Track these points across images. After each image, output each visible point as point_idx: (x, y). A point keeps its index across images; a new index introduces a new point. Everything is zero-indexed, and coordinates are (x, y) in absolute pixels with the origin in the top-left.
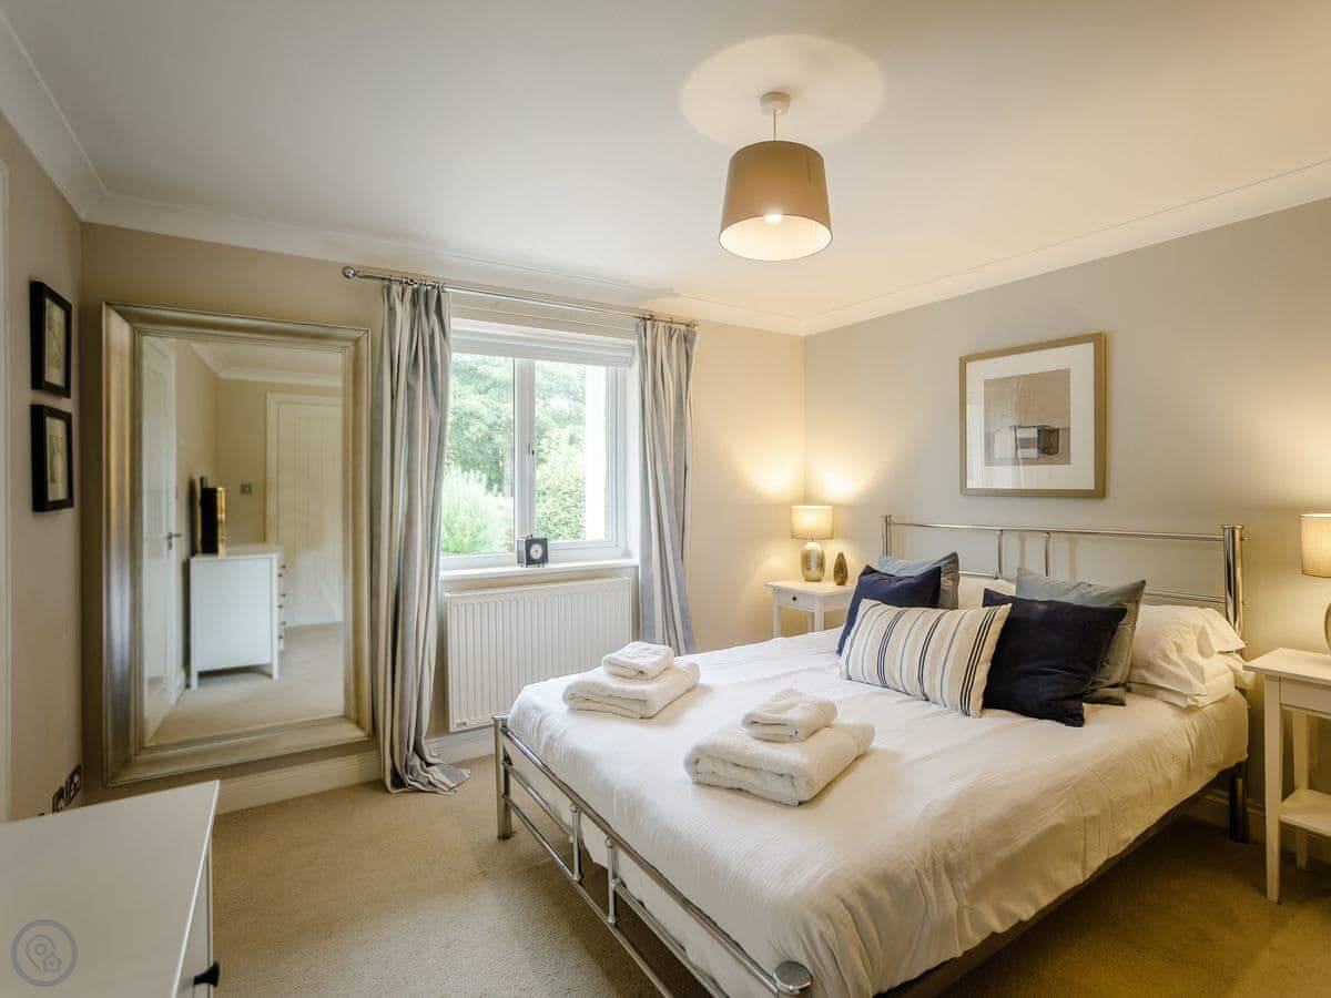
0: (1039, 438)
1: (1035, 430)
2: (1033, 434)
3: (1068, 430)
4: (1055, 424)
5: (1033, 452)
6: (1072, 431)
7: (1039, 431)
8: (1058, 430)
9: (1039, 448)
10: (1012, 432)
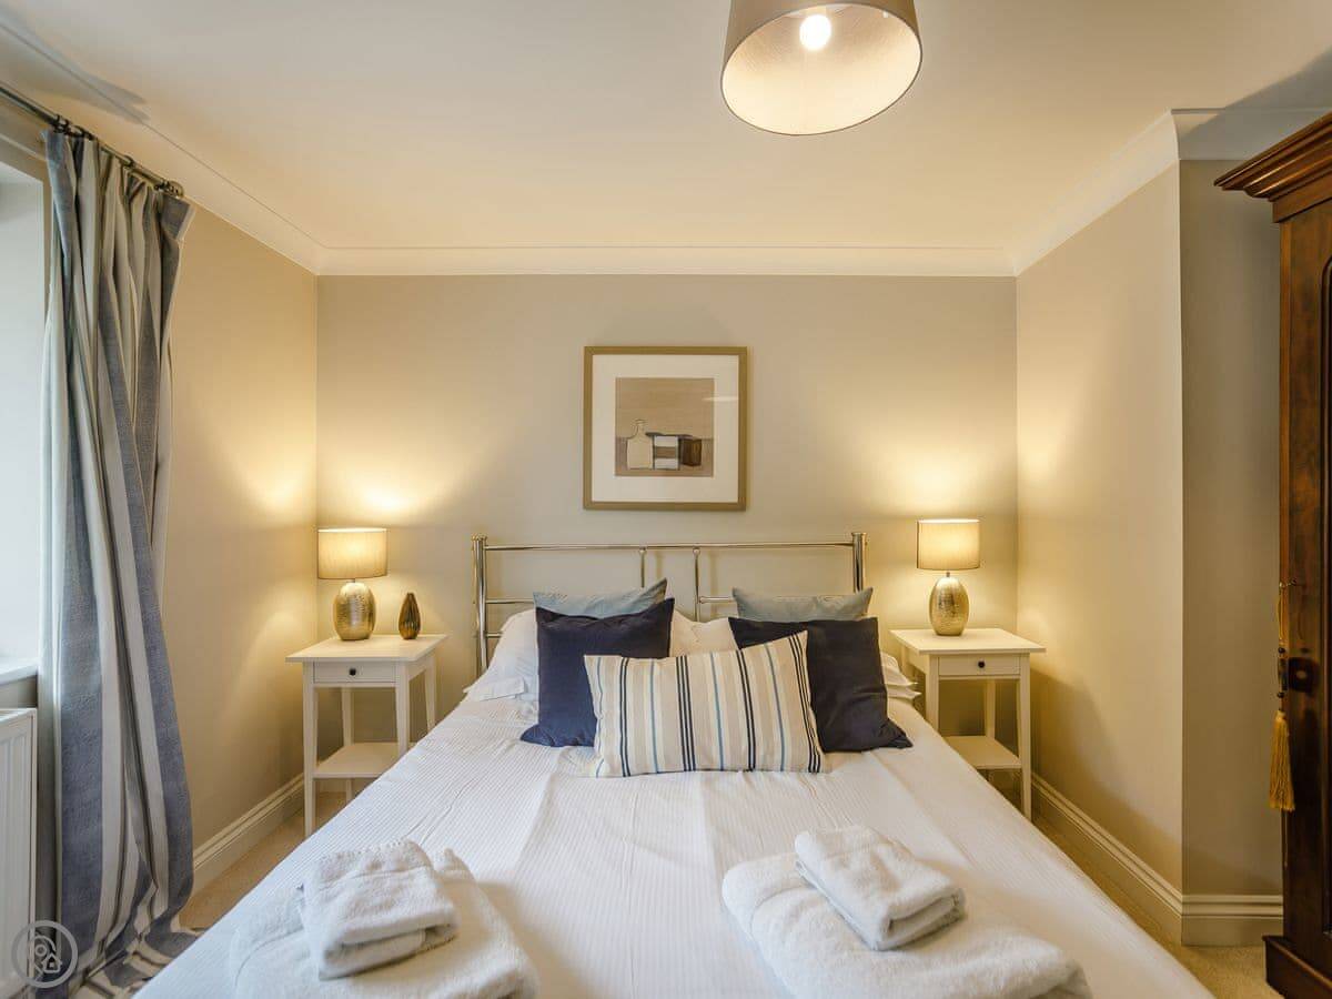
0: (680, 447)
1: (676, 439)
2: (673, 443)
3: (711, 441)
4: (695, 434)
5: (673, 463)
6: (715, 442)
7: (680, 441)
8: (700, 441)
9: (679, 457)
10: (649, 440)
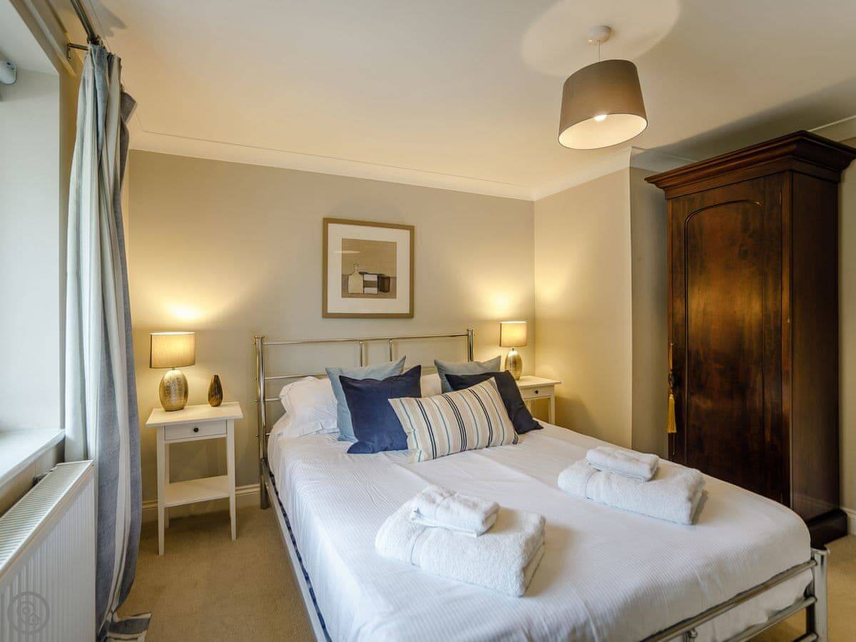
0: (378, 281)
1: (376, 276)
2: (374, 278)
4: (387, 274)
5: (374, 290)
6: (397, 279)
7: (378, 278)
8: (389, 278)
9: (378, 287)
10: (361, 277)
